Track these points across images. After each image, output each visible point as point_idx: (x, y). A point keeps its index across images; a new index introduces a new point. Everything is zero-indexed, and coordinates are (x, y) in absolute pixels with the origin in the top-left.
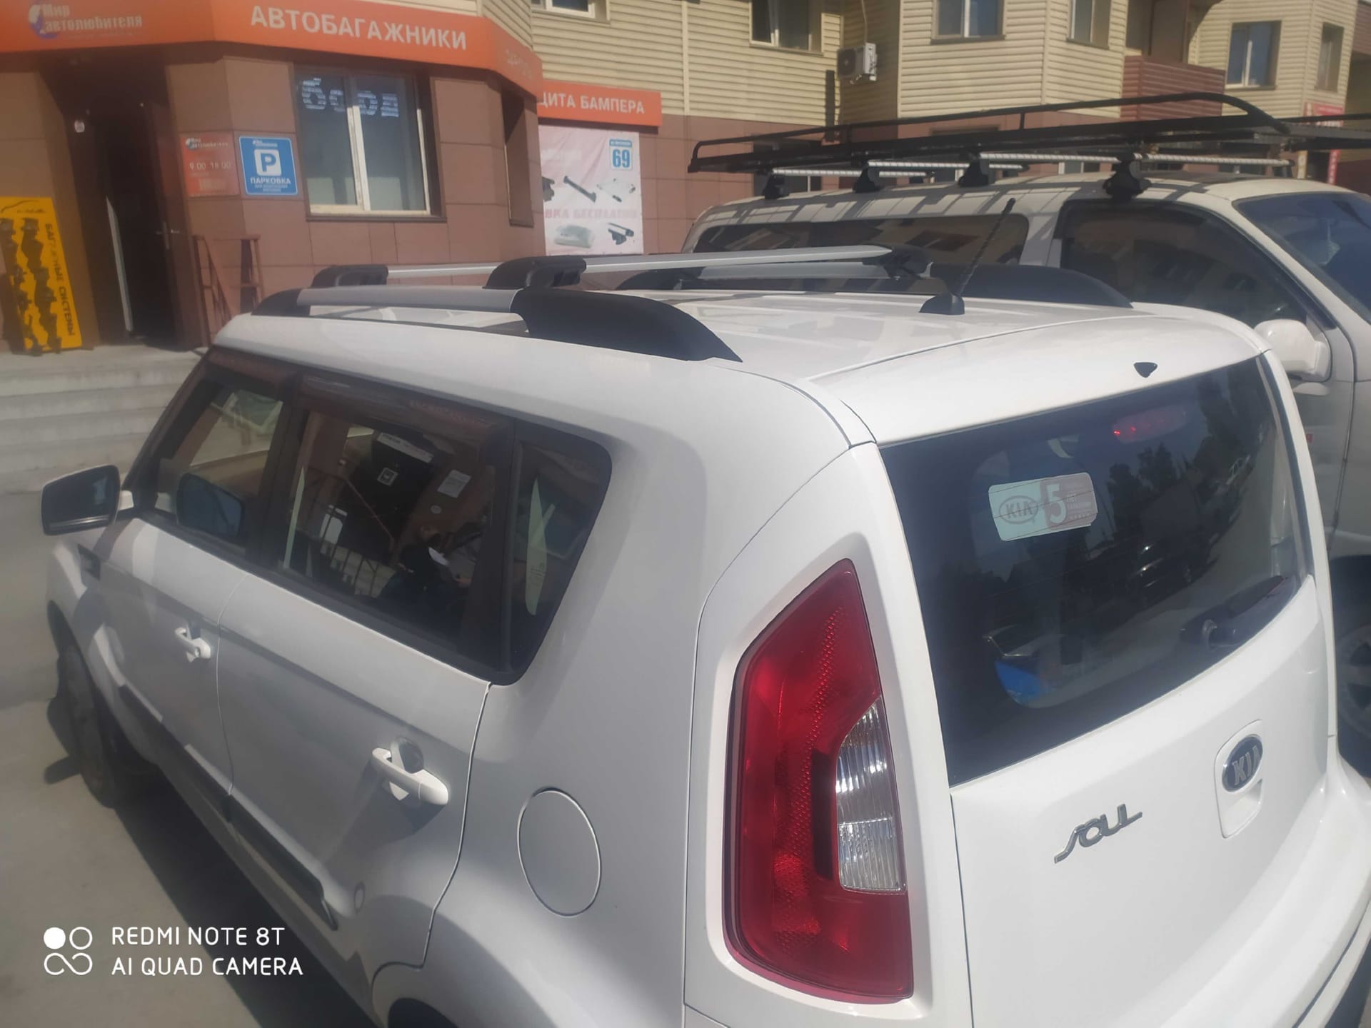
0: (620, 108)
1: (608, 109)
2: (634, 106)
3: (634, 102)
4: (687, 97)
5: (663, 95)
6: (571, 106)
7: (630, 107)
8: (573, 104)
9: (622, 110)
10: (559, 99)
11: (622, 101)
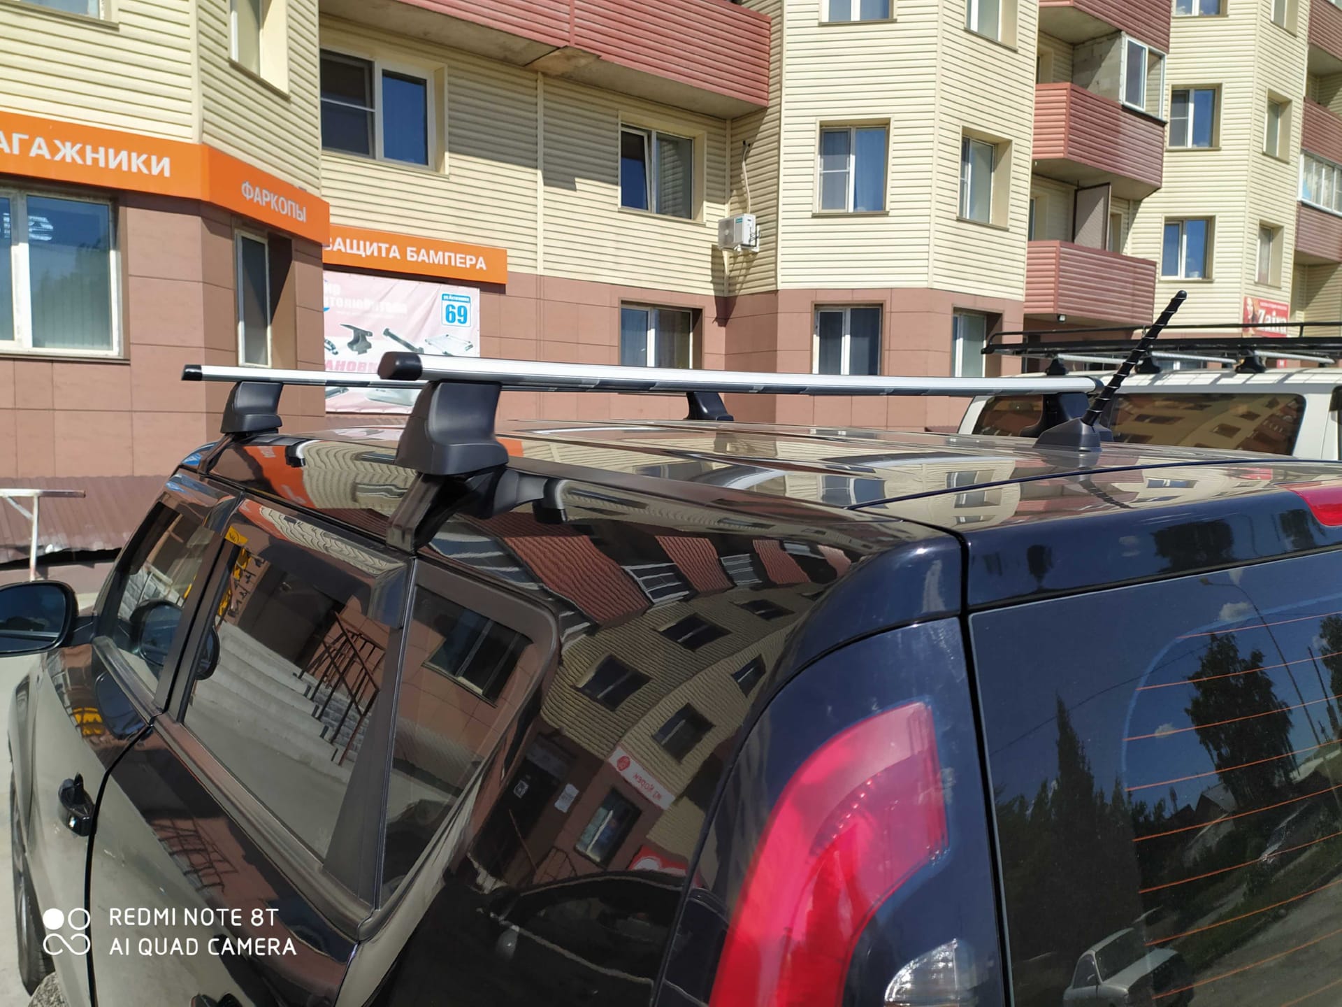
0: (456, 263)
1: (441, 263)
2: (474, 262)
3: (473, 258)
4: (540, 257)
5: (509, 252)
6: (395, 258)
7: (468, 263)
8: (397, 255)
9: (458, 265)
10: (380, 249)
11: (458, 256)
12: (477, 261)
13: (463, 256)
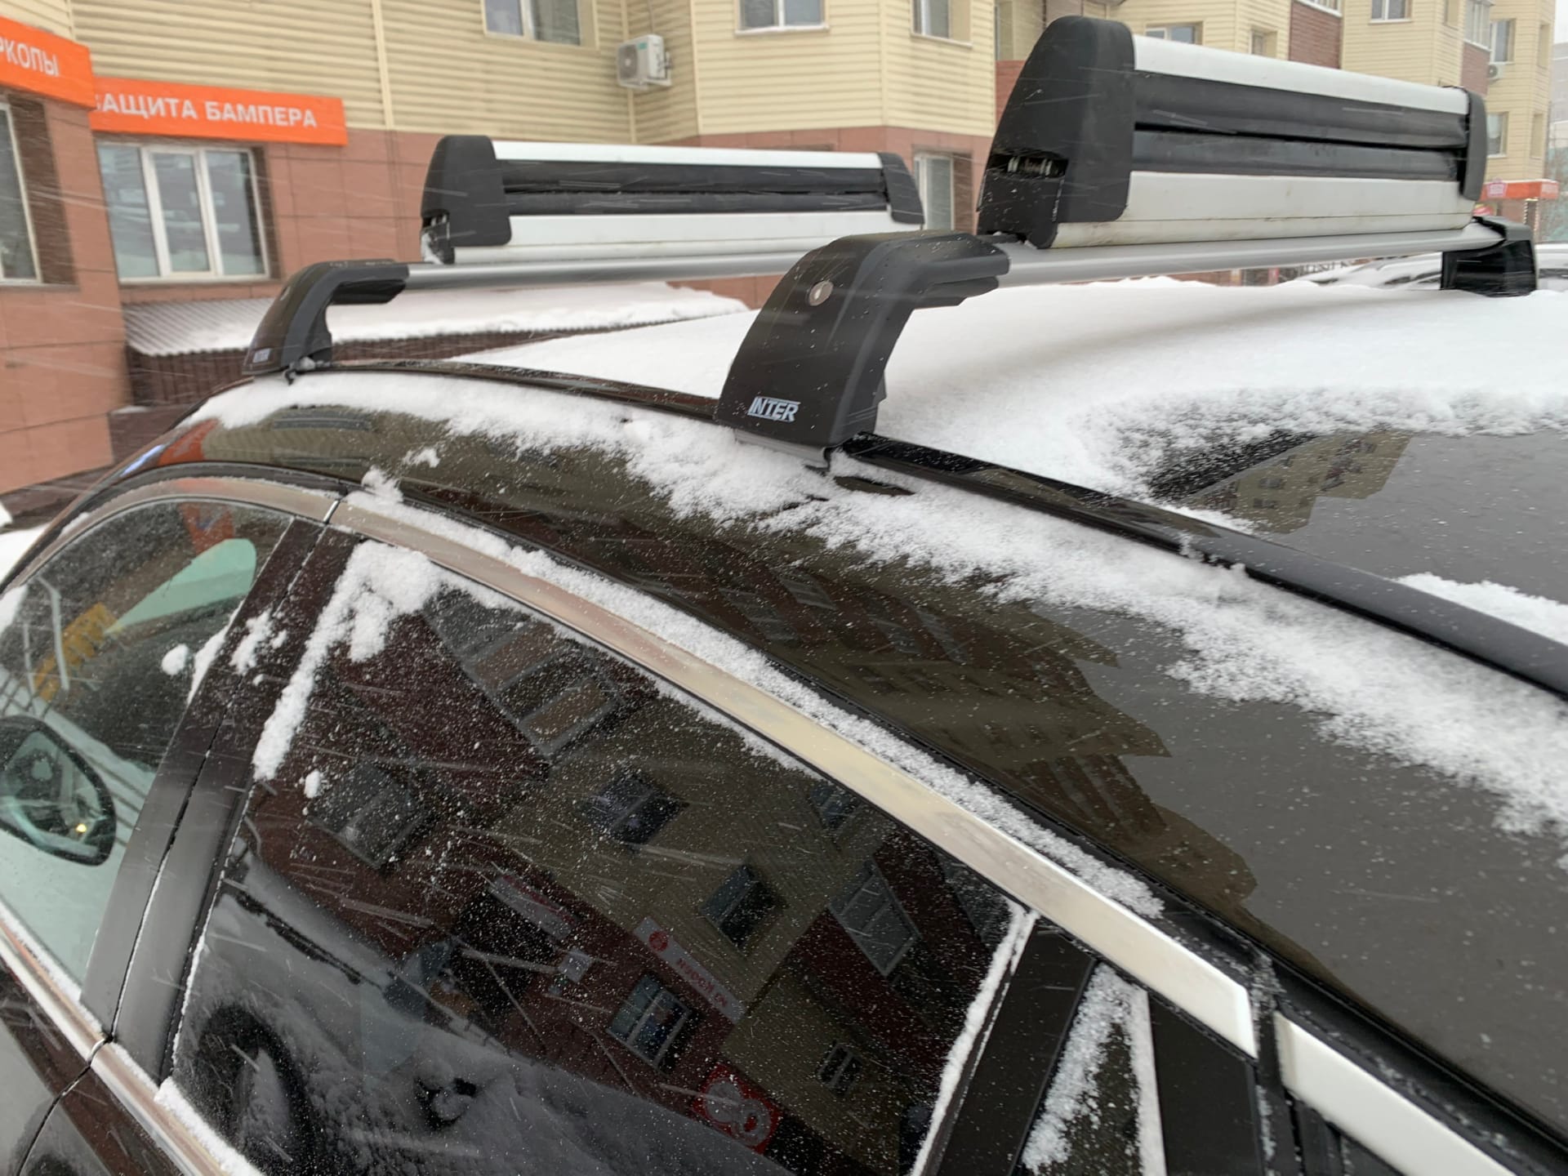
0: (274, 119)
1: (255, 120)
2: (299, 117)
3: (297, 111)
4: (388, 106)
5: (346, 103)
6: (190, 117)
7: (292, 118)
8: (193, 113)
9: (280, 123)
10: (167, 106)
11: (277, 109)
12: (303, 116)
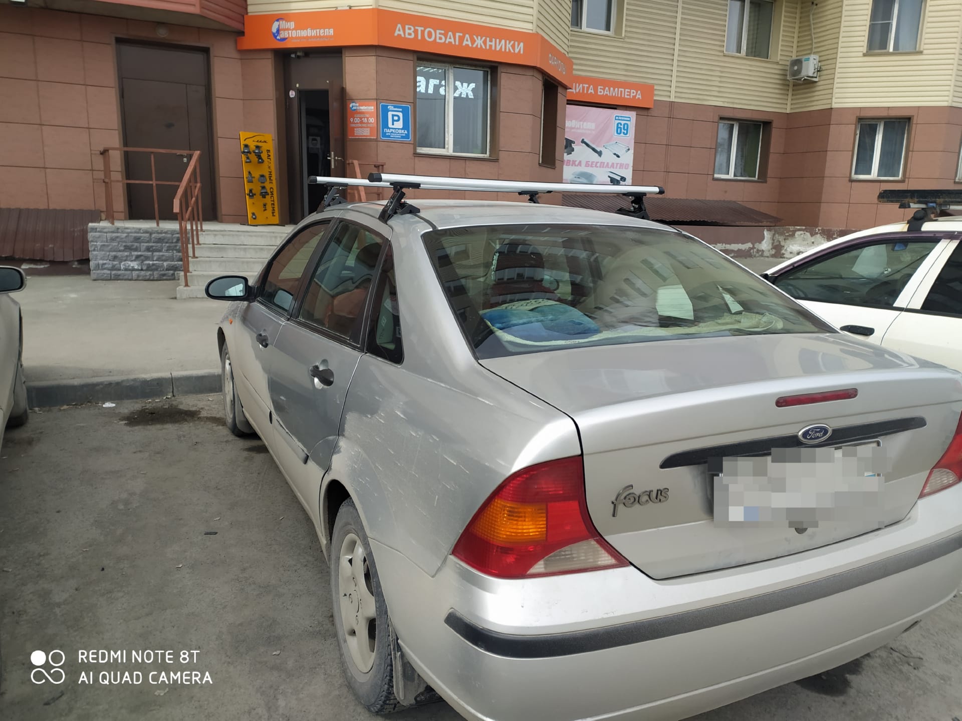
0: (625, 95)
1: (617, 96)
2: (635, 94)
3: (635, 91)
4: (673, 89)
5: (656, 87)
7: (632, 94)
8: (592, 91)
10: (583, 88)
11: (627, 90)
12: (637, 93)
13: (629, 90)
